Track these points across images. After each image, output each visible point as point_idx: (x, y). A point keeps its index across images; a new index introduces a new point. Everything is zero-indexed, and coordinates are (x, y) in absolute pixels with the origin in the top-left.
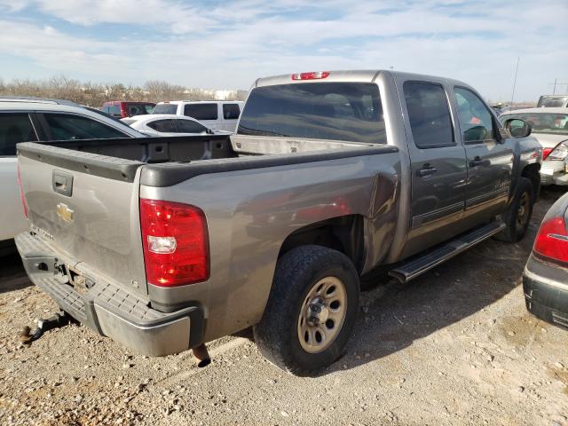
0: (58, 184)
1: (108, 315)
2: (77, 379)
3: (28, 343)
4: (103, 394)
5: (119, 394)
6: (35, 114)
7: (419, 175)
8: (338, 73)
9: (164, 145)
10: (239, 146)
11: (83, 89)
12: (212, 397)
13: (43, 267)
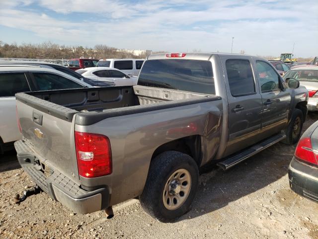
0: (35, 118)
1: (58, 191)
2: (45, 221)
3: (18, 203)
4: (58, 230)
5: (67, 230)
6: (28, 73)
7: (233, 111)
8: (191, 54)
9: (97, 92)
10: (138, 92)
11: (61, 49)
12: (116, 233)
13: (28, 161)
